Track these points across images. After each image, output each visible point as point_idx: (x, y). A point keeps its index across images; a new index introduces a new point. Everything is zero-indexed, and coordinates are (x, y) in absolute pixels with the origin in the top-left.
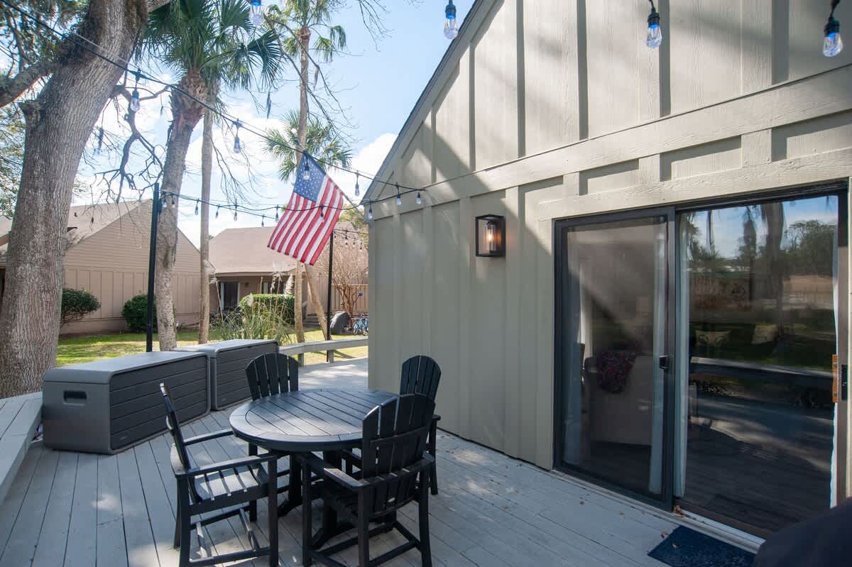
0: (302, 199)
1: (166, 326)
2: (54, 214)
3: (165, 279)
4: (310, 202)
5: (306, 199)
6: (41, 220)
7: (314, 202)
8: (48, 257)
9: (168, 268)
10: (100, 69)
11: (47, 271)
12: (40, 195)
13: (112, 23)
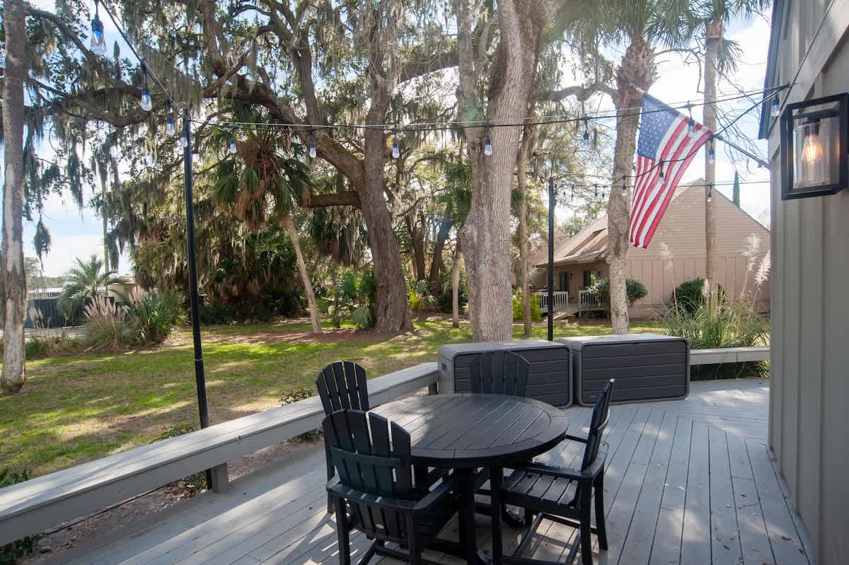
0: (643, 158)
1: (617, 315)
2: (495, 222)
3: (617, 267)
4: (650, 161)
5: (647, 158)
6: (487, 229)
7: (654, 160)
8: (494, 257)
9: (620, 255)
10: (511, 90)
11: (494, 269)
12: (485, 209)
13: (514, 45)
